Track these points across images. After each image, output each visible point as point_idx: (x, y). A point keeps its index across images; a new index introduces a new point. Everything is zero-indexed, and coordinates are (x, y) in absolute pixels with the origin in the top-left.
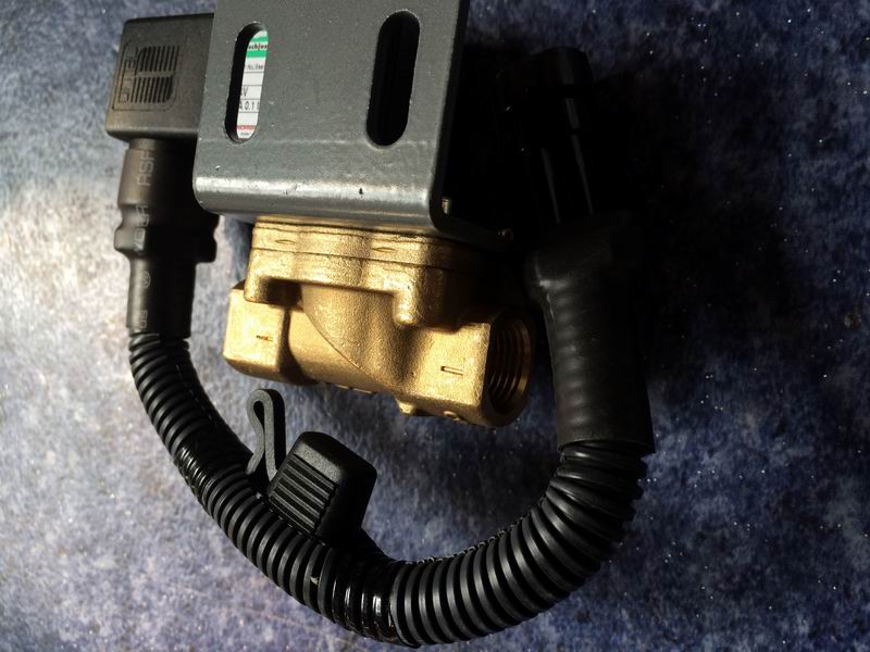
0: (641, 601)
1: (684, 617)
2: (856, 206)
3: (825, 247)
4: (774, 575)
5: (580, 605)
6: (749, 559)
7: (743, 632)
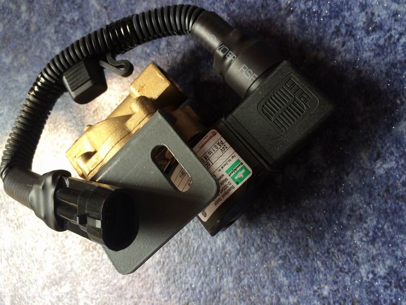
0: (326, 255)
1: (349, 259)
2: (391, 52)
3: (382, 72)
4: (388, 228)
5: (297, 263)
6: (375, 223)
7: (379, 260)
